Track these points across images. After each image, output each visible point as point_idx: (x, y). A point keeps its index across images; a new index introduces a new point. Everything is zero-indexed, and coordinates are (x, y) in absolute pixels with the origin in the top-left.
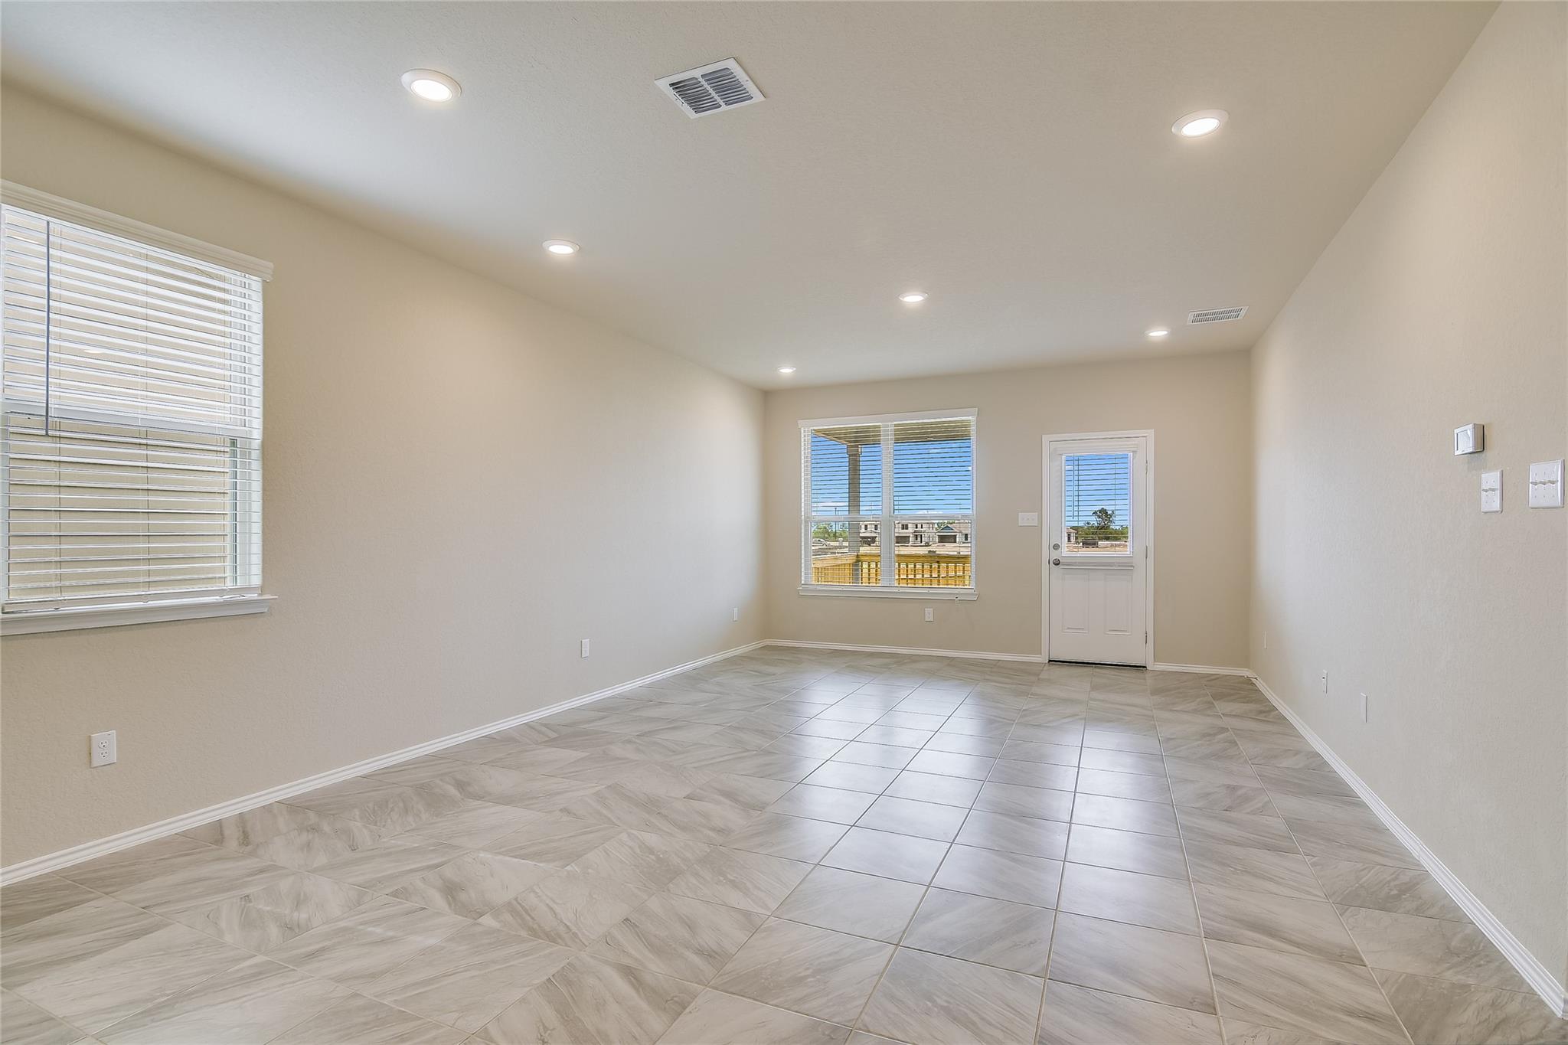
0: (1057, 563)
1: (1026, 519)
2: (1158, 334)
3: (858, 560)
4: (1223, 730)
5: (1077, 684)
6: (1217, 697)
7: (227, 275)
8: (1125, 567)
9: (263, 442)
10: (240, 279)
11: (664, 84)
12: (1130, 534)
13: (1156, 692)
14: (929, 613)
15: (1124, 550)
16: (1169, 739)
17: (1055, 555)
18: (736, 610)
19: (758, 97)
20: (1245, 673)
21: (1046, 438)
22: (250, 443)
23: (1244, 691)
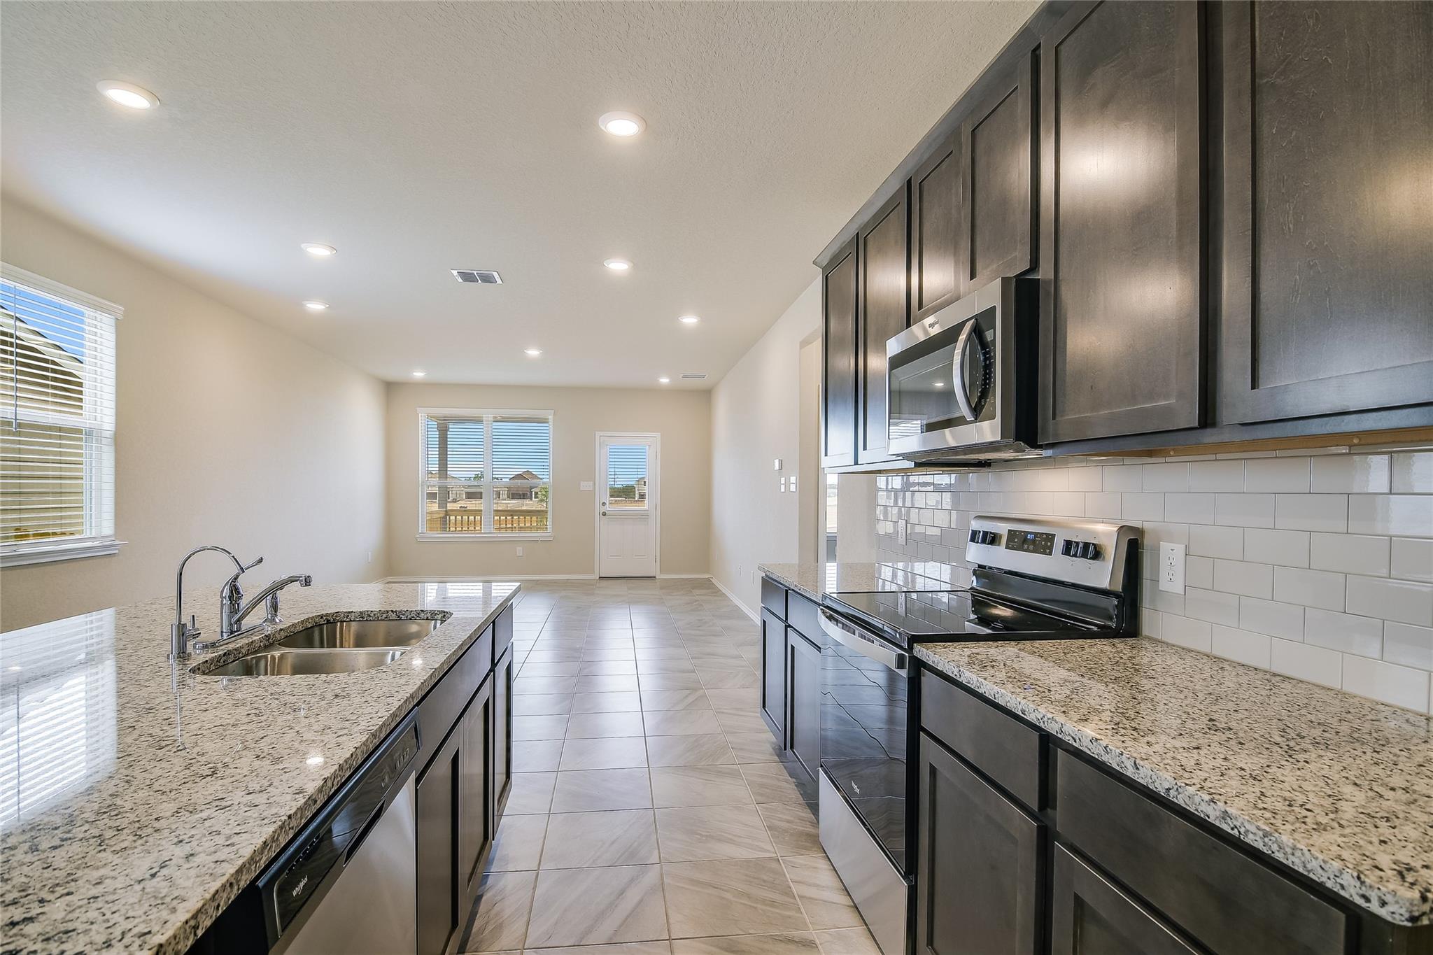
0: (604, 514)
1: (585, 486)
2: (664, 381)
3: (447, 513)
4: (696, 601)
5: (621, 588)
6: (694, 588)
7: (85, 311)
8: (644, 516)
9: (116, 434)
10: (92, 314)
11: (455, 273)
12: (647, 496)
13: (662, 588)
14: (519, 550)
15: (646, 505)
16: (672, 606)
17: (603, 509)
18: (370, 553)
19: (499, 281)
20: (707, 576)
21: (598, 434)
22: (101, 433)
23: (707, 585)
